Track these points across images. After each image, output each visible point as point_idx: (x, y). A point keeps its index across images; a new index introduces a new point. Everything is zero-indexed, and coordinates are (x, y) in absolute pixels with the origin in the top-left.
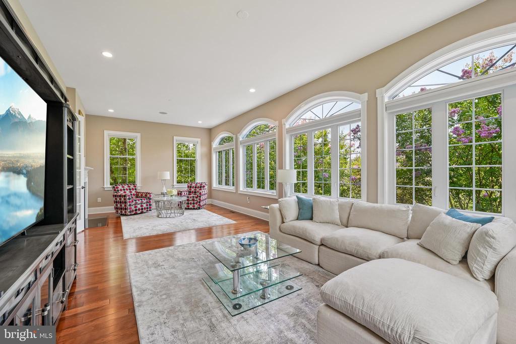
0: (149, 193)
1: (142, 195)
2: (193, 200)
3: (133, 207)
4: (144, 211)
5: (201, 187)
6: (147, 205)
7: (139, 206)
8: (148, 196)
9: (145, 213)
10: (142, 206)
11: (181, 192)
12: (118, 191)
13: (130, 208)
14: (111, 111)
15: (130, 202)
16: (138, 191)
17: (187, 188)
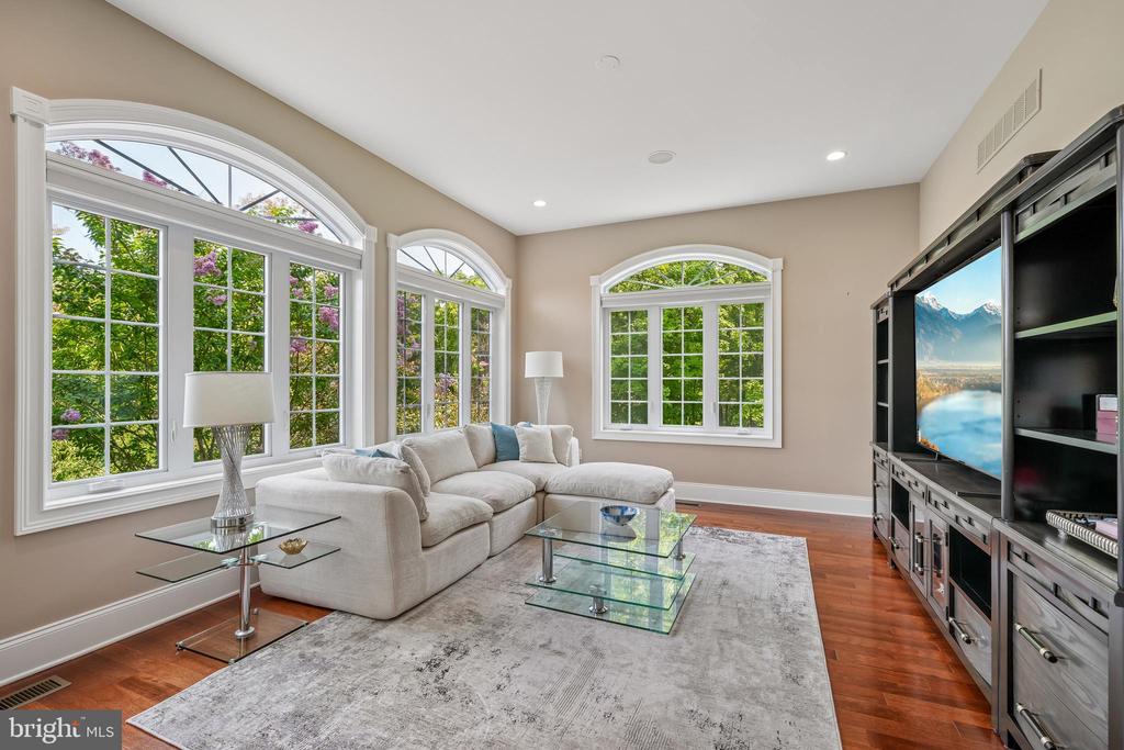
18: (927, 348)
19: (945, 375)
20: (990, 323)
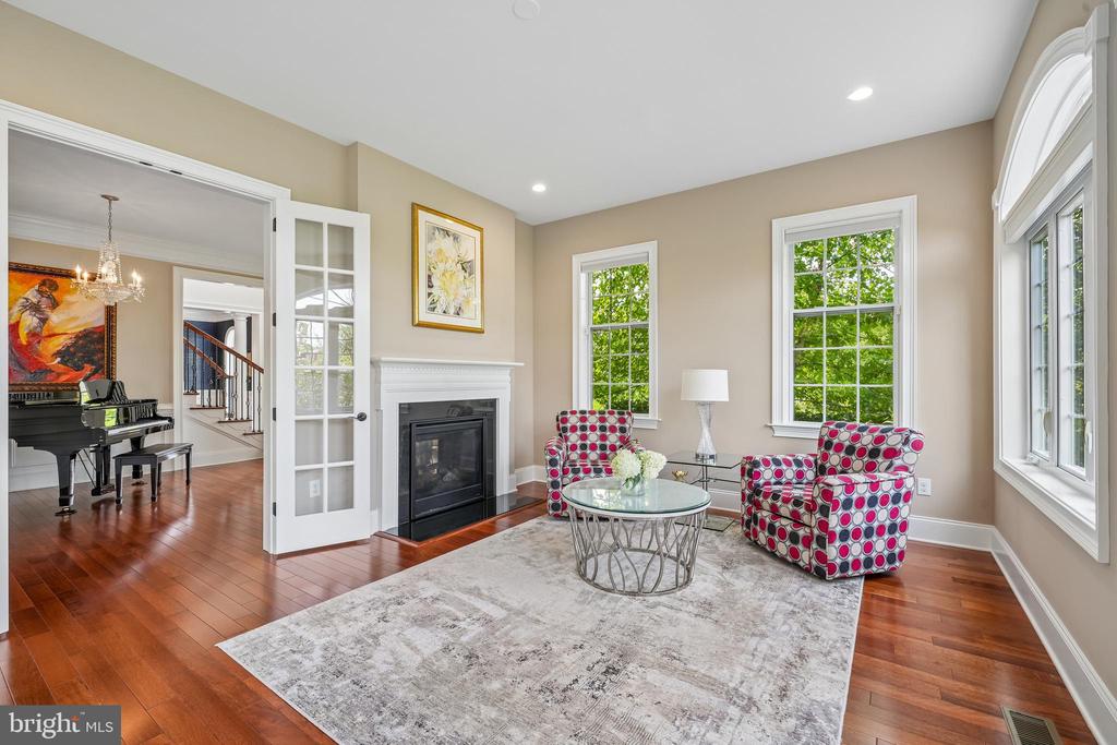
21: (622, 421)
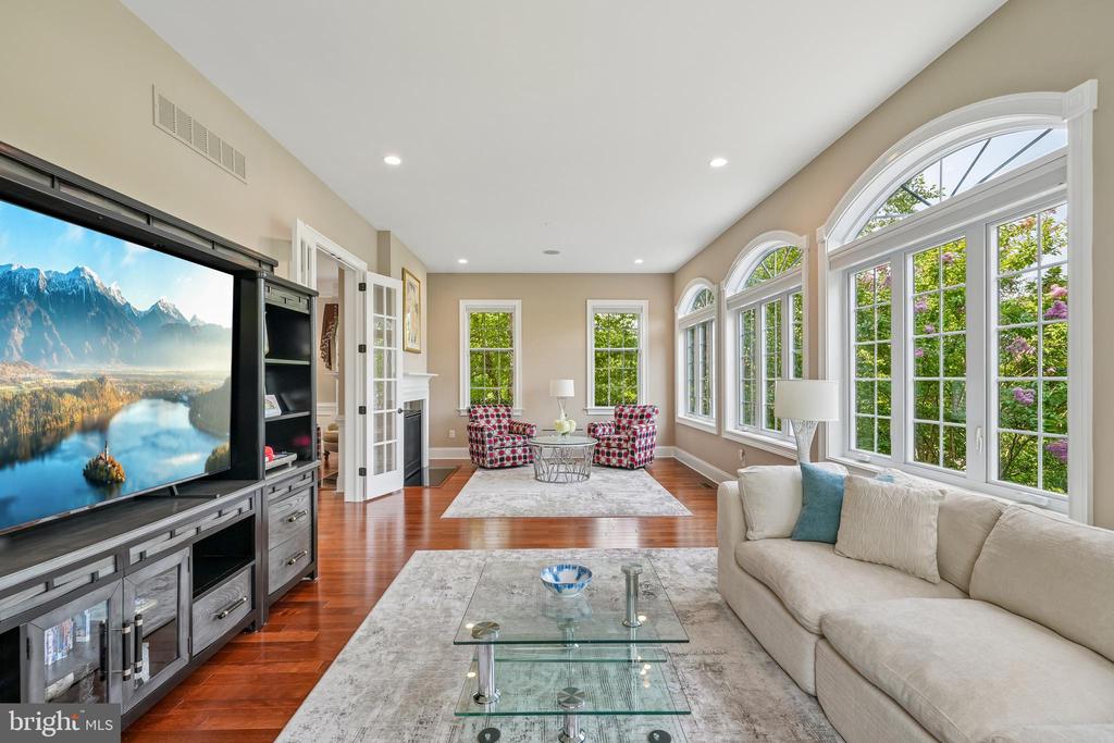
0: (529, 426)
1: (518, 429)
2: (619, 447)
3: (496, 454)
4: (519, 462)
5: (642, 417)
6: (525, 451)
7: (508, 452)
8: (528, 431)
9: (518, 466)
10: (514, 452)
11: (596, 426)
12: (476, 417)
13: (491, 455)
14: (463, 261)
15: (490, 442)
16: (513, 419)
17: (613, 419)
18: (113, 348)
19: (128, 381)
20: (163, 323)
21: (508, 411)
